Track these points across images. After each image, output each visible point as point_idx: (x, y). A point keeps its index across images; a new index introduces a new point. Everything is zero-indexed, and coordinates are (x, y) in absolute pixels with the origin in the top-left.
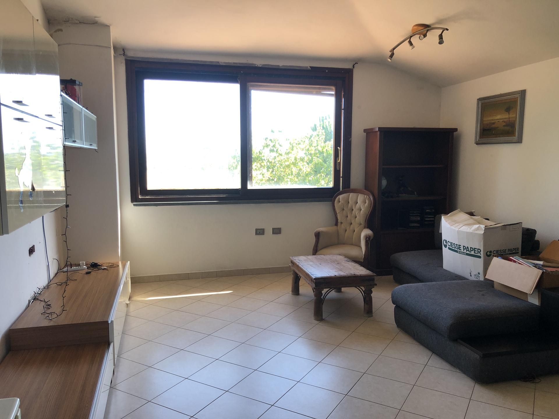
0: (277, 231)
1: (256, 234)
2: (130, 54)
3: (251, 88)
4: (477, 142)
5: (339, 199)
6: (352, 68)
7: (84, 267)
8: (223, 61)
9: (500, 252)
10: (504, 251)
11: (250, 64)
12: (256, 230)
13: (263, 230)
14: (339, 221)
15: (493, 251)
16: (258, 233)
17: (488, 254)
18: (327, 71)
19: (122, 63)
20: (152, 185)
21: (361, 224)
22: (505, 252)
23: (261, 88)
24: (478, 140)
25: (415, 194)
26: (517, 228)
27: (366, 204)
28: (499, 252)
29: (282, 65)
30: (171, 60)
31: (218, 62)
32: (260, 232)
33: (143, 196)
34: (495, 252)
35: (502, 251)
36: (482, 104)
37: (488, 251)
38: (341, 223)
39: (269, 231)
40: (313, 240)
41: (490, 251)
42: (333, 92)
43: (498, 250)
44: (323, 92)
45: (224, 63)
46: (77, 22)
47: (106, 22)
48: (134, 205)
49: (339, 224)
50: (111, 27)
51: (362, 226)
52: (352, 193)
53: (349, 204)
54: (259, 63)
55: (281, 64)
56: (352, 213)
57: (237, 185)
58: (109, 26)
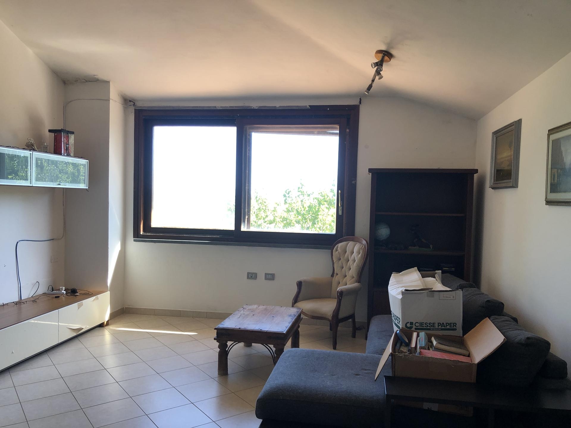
0: (270, 277)
1: (248, 278)
2: (139, 104)
3: (251, 130)
4: (491, 186)
5: (338, 246)
6: (359, 104)
7: (63, 291)
8: (219, 105)
9: (425, 325)
10: (432, 324)
11: (246, 107)
12: (248, 273)
13: (256, 274)
14: (335, 272)
15: (415, 323)
16: (250, 277)
17: (409, 325)
18: (328, 109)
19: (132, 113)
20: (156, 222)
21: (353, 277)
22: (433, 327)
23: (260, 130)
24: (493, 184)
25: (430, 248)
26: (452, 297)
27: (360, 255)
28: (423, 325)
29: (279, 106)
30: (173, 107)
31: (215, 107)
32: (252, 276)
33: (145, 233)
34: (417, 324)
35: (428, 324)
36: (496, 138)
37: (408, 323)
38: (337, 274)
39: (261, 276)
40: (295, 289)
41: (410, 322)
42: (338, 131)
43: (422, 323)
44: (329, 131)
45: (221, 107)
46: (84, 81)
47: (105, 78)
48: (134, 240)
49: (335, 275)
50: (110, 82)
51: (354, 279)
52: (352, 242)
53: (346, 255)
54: (255, 105)
55: (278, 104)
56: (347, 264)
57: (230, 226)
58: (108, 82)
